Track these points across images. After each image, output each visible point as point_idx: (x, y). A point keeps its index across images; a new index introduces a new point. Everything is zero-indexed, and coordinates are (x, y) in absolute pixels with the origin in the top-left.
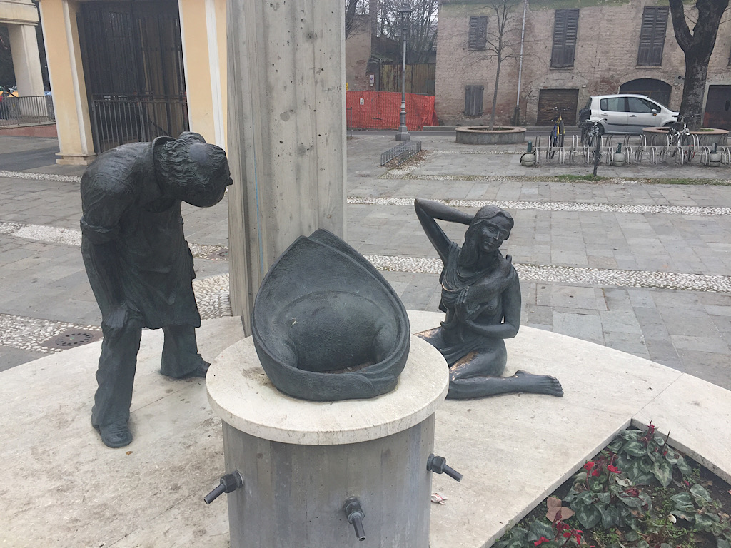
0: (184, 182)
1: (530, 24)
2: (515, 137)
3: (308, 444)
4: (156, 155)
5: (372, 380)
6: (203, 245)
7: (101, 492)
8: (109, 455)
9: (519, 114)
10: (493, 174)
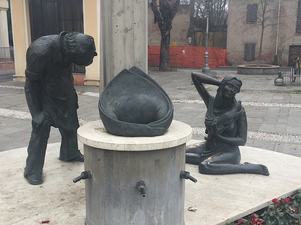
0: (74, 51)
1: (283, 8)
2: (273, 71)
3: (120, 150)
4: (61, 39)
5: (152, 128)
6: (88, 120)
7: (26, 199)
8: (31, 187)
9: (277, 60)
10: (257, 89)
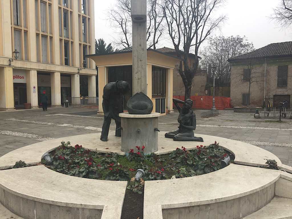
1: (268, 71)
4: (116, 84)
5: (144, 111)
10: (241, 120)
